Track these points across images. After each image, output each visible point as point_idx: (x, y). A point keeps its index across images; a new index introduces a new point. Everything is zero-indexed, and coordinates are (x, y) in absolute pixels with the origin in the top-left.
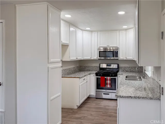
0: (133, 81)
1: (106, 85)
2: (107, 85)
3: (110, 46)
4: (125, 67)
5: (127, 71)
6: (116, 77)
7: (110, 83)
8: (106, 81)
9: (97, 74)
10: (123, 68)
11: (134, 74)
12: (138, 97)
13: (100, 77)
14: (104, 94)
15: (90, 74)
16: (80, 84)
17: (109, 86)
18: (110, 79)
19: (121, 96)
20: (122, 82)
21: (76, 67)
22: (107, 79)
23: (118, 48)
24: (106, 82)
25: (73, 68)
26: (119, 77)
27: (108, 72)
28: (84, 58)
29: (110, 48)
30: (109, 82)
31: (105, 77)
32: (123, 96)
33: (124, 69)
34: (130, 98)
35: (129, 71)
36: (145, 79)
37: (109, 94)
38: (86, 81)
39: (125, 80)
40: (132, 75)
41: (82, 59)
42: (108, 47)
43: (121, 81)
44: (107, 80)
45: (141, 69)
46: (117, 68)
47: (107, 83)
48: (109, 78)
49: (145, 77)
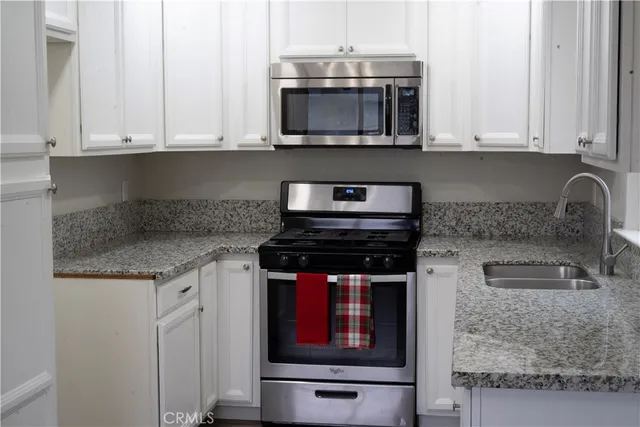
0: (542, 293)
1: (339, 335)
2: (345, 329)
3: (363, 48)
4: (465, 209)
5: (479, 236)
6: (410, 275)
7: (363, 318)
8: (339, 306)
9: (268, 258)
10: (450, 213)
11: (534, 254)
12: (609, 379)
13: (293, 276)
14: (319, 393)
15: (217, 257)
16: (163, 323)
17: (354, 339)
18: (363, 289)
19: (495, 378)
20: (472, 298)
21: (113, 210)
22: (346, 289)
23: (417, 66)
24: (339, 313)
25: (97, 211)
26: (431, 272)
27: (346, 238)
28: (170, 142)
29: (360, 67)
30: (354, 309)
31: (332, 278)
32: (503, 377)
33: (459, 220)
34: (557, 385)
35: (496, 232)
36: (617, 281)
37: (353, 395)
38: (195, 303)
39: (485, 288)
40: (523, 259)
41: (160, 148)
42: (346, 56)
43: (459, 291)
44: (346, 300)
45: (576, 217)
46: (410, 211)
47: (346, 318)
48: (355, 280)
49: (616, 271)
